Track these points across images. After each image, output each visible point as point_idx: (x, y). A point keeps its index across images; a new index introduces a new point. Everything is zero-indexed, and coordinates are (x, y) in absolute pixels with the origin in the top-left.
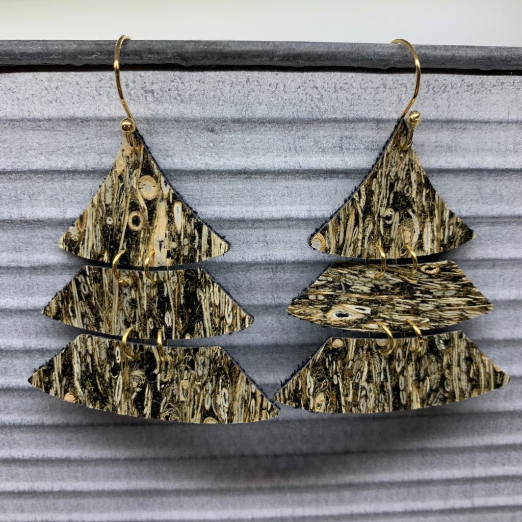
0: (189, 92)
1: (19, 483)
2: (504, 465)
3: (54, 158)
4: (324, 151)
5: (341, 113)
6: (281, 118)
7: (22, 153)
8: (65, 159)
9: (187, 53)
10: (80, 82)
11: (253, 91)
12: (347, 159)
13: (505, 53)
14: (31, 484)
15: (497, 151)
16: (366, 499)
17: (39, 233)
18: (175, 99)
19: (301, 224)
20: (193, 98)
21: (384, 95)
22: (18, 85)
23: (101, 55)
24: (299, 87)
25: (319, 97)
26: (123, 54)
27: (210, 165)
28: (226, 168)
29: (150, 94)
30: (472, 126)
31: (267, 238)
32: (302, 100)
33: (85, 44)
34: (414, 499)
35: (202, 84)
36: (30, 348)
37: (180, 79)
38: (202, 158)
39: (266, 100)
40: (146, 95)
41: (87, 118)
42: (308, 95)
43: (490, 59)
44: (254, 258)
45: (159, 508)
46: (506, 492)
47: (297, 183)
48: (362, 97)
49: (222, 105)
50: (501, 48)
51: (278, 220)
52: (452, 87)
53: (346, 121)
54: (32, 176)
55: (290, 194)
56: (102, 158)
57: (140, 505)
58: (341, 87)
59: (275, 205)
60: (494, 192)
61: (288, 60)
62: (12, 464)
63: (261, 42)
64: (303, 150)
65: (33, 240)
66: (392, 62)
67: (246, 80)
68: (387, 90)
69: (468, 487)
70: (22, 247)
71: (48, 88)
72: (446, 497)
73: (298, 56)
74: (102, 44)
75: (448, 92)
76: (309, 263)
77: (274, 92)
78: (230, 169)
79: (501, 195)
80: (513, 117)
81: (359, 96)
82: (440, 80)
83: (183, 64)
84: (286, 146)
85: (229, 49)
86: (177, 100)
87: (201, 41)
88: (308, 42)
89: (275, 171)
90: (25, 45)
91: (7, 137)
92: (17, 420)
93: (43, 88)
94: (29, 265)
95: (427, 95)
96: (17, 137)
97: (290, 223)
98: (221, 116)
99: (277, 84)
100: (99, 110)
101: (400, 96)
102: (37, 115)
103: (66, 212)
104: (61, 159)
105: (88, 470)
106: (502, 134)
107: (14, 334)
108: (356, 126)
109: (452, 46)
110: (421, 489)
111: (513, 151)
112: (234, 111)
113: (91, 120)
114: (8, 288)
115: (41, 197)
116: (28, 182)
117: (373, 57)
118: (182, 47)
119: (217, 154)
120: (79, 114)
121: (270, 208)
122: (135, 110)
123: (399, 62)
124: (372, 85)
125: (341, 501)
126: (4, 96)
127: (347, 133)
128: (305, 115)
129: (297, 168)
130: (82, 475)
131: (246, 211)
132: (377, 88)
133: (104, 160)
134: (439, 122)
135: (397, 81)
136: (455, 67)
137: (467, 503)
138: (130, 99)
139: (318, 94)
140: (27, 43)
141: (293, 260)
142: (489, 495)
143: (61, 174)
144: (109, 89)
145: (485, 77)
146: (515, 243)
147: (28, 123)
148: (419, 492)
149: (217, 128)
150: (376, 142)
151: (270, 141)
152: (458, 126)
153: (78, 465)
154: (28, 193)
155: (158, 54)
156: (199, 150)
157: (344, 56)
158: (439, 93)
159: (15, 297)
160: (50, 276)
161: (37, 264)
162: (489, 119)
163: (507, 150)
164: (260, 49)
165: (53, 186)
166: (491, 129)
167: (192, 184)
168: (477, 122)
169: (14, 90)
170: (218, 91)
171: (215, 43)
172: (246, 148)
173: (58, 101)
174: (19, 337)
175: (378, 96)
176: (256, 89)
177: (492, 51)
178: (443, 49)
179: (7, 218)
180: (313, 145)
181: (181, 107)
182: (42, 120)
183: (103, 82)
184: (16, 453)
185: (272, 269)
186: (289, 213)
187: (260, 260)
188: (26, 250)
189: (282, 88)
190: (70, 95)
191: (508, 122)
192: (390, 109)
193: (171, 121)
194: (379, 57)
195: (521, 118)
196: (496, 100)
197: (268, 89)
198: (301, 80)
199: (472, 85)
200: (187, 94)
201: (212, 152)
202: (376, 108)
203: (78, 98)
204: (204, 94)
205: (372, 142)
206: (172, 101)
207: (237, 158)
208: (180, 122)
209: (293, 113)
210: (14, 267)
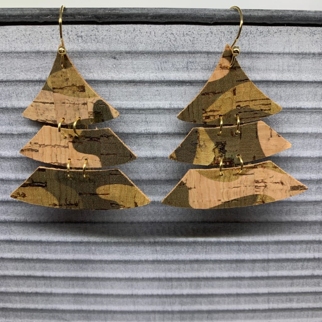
0: (102, 36)
1: (15, 254)
2: (286, 253)
3: (29, 73)
4: (178, 70)
5: (187, 48)
6: (153, 51)
7: (12, 71)
8: (35, 74)
9: (99, 15)
10: (42, 32)
11: (137, 36)
12: (191, 74)
13: (281, 14)
14: (21, 255)
15: (278, 71)
16: (207, 269)
18: (94, 40)
19: (166, 112)
20: (104, 40)
21: (211, 38)
22: (8, 33)
23: (53, 16)
24: (163, 34)
25: (174, 39)
26: (64, 16)
27: (114, 77)
28: (123, 79)
29: (80, 38)
30: (262, 56)
31: (147, 120)
32: (164, 41)
33: (43, 10)
34: (235, 270)
35: (109, 32)
36: (19, 179)
37: (97, 29)
38: (110, 73)
39: (144, 41)
40: (78, 38)
41: (46, 51)
42: (168, 38)
43: (271, 17)
44: (140, 131)
45: (91, 271)
46: (287, 268)
47: (163, 88)
48: (199, 39)
49: (120, 44)
50: (278, 10)
51: (153, 109)
52: (251, 34)
53: (190, 53)
54: (17, 83)
55: (159, 95)
57: (81, 268)
58: (187, 34)
59: (151, 100)
60: (276, 94)
61: (156, 18)
62: (11, 244)
63: (141, 8)
64: (166, 69)
65: (19, 119)
66: (215, 19)
67: (133, 29)
68: (213, 35)
69: (266, 264)
70: (13, 123)
71: (25, 35)
72: (253, 270)
73: (161, 16)
74: (53, 10)
75: (249, 36)
76: (171, 134)
77: (149, 36)
78: (125, 79)
79: (281, 96)
80: (287, 51)
81: (197, 39)
84: (157, 67)
85: (123, 12)
86: (95, 41)
87: (107, 8)
88: (167, 8)
89: (150, 81)
90: (11, 11)
91: (3, 62)
92: (13, 219)
93: (22, 34)
94: (17, 133)
96: (9, 62)
97: (160, 111)
98: (119, 50)
99: (151, 32)
100: (53, 47)
101: (221, 39)
102: (19, 50)
104: (32, 74)
105: (52, 248)
106: (280, 61)
107: (10, 171)
108: (196, 55)
109: (250, 10)
110: (238, 265)
111: (287, 70)
112: (127, 47)
113: (48, 52)
114: (6, 145)
115: (23, 95)
116: (16, 87)
117: (204, 16)
119: (118, 71)
120: (42, 49)
121: (149, 103)
122: (72, 47)
123: (219, 19)
124: (205, 32)
125: (192, 270)
126: (1, 39)
127: (190, 60)
128: (166, 49)
129: (163, 79)
130: (49, 250)
131: (135, 103)
132: (208, 34)
134: (243, 53)
135: (219, 30)
136: (252, 21)
137: (265, 274)
138: (70, 41)
139: (174, 38)
140: (12, 10)
141: (162, 132)
142: (278, 269)
143: (33, 82)
144: (58, 35)
145: (270, 27)
146: (290, 123)
147: (15, 54)
149: (117, 57)
150: (207, 65)
151: (147, 64)
152: (255, 55)
153: (46, 245)
154: (16, 93)
155: (84, 15)
156: (108, 69)
157: (187, 16)
159: (10, 151)
161: (21, 132)
162: (273, 52)
163: (283, 70)
164: (140, 12)
165: (29, 89)
166: (274, 57)
167: (104, 88)
168: (265, 53)
169: (6, 36)
170: (118, 36)
171: (115, 9)
172: (134, 68)
173: (30, 42)
174: (12, 173)
175: (208, 39)
176: (139, 35)
177: (273, 13)
179: (4, 107)
180: (172, 66)
181: (98, 44)
182: (22, 53)
183: (55, 31)
184: (13, 237)
185: (150, 137)
186: (159, 105)
187: (143, 132)
188: (16, 124)
189: (153, 34)
190: (37, 39)
191: (284, 54)
192: (215, 46)
193: (92, 53)
194: (207, 16)
195: (291, 51)
196: (277, 40)
197: (146, 35)
198: (164, 29)
199: (262, 32)
200: (101, 37)
201: (115, 70)
202: (207, 46)
203: (41, 40)
204: (110, 37)
205: (205, 65)
206: (93, 41)
207: (129, 74)
208: (97, 53)
209: (160, 48)
210: (9, 134)
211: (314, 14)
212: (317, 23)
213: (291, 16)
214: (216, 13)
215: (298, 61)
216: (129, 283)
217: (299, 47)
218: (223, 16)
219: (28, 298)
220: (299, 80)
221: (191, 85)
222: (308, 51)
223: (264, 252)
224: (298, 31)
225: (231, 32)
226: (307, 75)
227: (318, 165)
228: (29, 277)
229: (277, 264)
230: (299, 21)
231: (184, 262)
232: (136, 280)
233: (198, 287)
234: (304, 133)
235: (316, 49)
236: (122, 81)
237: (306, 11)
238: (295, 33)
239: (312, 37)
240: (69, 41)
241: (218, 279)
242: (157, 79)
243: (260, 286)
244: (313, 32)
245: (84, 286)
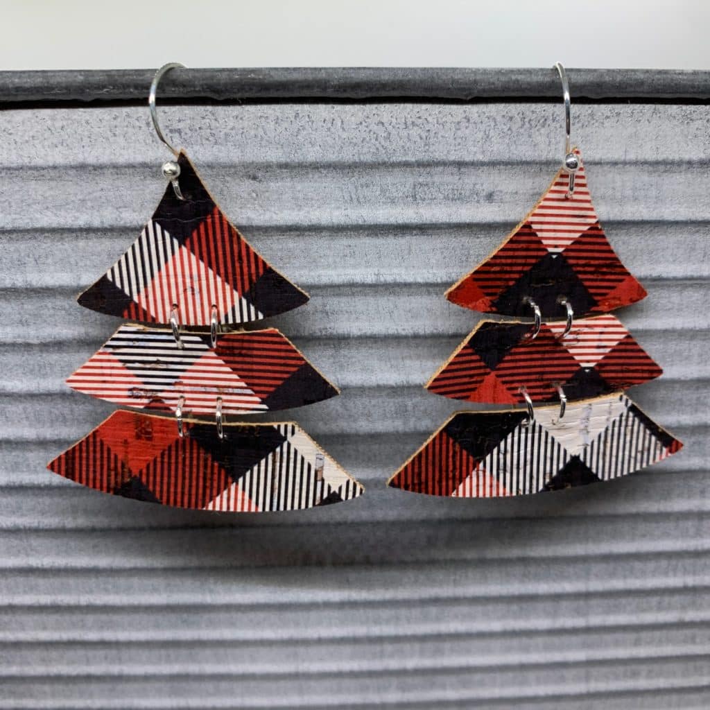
0: (225, 130)
1: (39, 597)
2: (625, 577)
3: (63, 213)
4: (393, 201)
5: (414, 155)
6: (339, 161)
7: (24, 208)
8: (76, 214)
9: (219, 84)
10: (91, 121)
11: (304, 129)
12: (421, 211)
13: (619, 78)
14: (54, 598)
15: (611, 199)
16: (456, 617)
17: (49, 303)
18: (207, 139)
19: (367, 290)
20: (230, 138)
21: (467, 131)
22: (14, 124)
23: (114, 89)
24: (361, 123)
25: (385, 135)
27: (253, 220)
28: (274, 223)
29: (177, 135)
31: (328, 308)
32: (364, 139)
33: (93, 75)
34: (516, 616)
35: (241, 121)
36: (45, 438)
37: (213, 114)
38: (243, 211)
39: (320, 140)
40: (171, 135)
41: (101, 165)
42: (372, 133)
43: (599, 85)
44: (311, 332)
45: (207, 626)
46: (628, 608)
47: (361, 241)
48: (440, 134)
49: (266, 146)
50: (613, 71)
51: (339, 286)
53: (420, 164)
54: (37, 235)
55: (353, 255)
56: (121, 213)
57: (184, 621)
58: (413, 122)
59: (335, 267)
61: (345, 91)
62: (30, 575)
63: (311, 69)
64: (367, 201)
65: (42, 312)
66: (476, 91)
67: (294, 114)
68: (471, 125)
69: (582, 603)
70: (29, 320)
71: (52, 129)
72: (555, 615)
73: (357, 86)
74: (114, 75)
75: (549, 125)
76: (379, 338)
78: (278, 224)
80: (632, 156)
81: (435, 133)
82: (538, 110)
83: (215, 97)
84: (347, 197)
85: (271, 79)
86: (210, 141)
87: (236, 69)
88: (369, 68)
89: (333, 227)
90: (21, 77)
91: (4, 188)
92: (33, 523)
93: (46, 128)
94: (38, 342)
95: (522, 131)
96: (17, 188)
97: (355, 290)
98: (264, 161)
99: (333, 120)
100: (114, 154)
101: (487, 133)
102: (39, 162)
103: (80, 279)
104: (70, 215)
105: (120, 582)
106: (618, 178)
107: (25, 422)
108: (433, 170)
110: (524, 605)
111: (631, 198)
112: (280, 154)
113: (106, 167)
114: (15, 368)
115: (50, 261)
116: (33, 242)
117: (451, 86)
118: (212, 78)
119: (261, 206)
120: (91, 160)
121: (330, 272)
123: (484, 90)
124: (452, 119)
125: (426, 619)
127: (421, 180)
128: (368, 158)
129: (360, 222)
130: (114, 587)
132: (459, 123)
133: (123, 215)
134: (537, 163)
135: (484, 113)
137: (580, 622)
138: (153, 141)
139: (385, 132)
140: (23, 75)
141: (359, 334)
142: (608, 612)
143: (73, 232)
144: (125, 129)
145: (595, 106)
147: (30, 172)
148: (521, 608)
149: (260, 174)
150: (458, 190)
151: (327, 190)
154: (33, 255)
155: (184, 86)
156: (239, 202)
157: (414, 85)
158: (537, 128)
159: (24, 379)
160: (65, 354)
161: (48, 340)
162: (601, 160)
163: (624, 197)
164: (310, 77)
165: (64, 247)
166: (604, 171)
169: (10, 132)
170: (260, 129)
171: (253, 71)
172: (296, 199)
173: (65, 145)
174: (31, 426)
175: (459, 133)
176: (307, 127)
177: (602, 76)
178: (540, 73)
179: (9, 286)
180: (380, 195)
181: (215, 149)
182: (46, 168)
183: (119, 120)
184: (34, 562)
185: (334, 344)
186: (353, 277)
187: (318, 334)
188: (34, 323)
189: (339, 124)
190: (79, 137)
191: (625, 163)
192: (475, 149)
193: (204, 167)
194: (459, 86)
195: (641, 157)
196: (609, 135)
197: (323, 126)
198: (362, 114)
199: (579, 116)
200: (222, 133)
201: (254, 204)
202: (457, 149)
203: (89, 139)
204: (243, 133)
205: (453, 190)
206: (204, 142)
207: (286, 211)
208: (214, 168)
209: (354, 155)
210: (21, 344)
211: (692, 77)
212: (697, 96)
213: (642, 83)
214: (478, 77)
215: (654, 179)
216: (291, 650)
217: (657, 148)
218: (493, 84)
219: (71, 686)
220: (658, 219)
221: (423, 234)
222: (677, 158)
223: (578, 577)
224: (656, 114)
225: (511, 118)
226: (675, 208)
227: (695, 396)
228: (71, 644)
229: (605, 602)
230: (658, 92)
231: (407, 603)
232: (306, 642)
233: (438, 652)
234: (665, 331)
235: (695, 153)
236: (270, 227)
237: (674, 72)
238: (650, 119)
239: (686, 126)
240: (151, 142)
241: (482, 635)
242: (349, 222)
243: (569, 647)
244: (689, 116)
245: (193, 660)
